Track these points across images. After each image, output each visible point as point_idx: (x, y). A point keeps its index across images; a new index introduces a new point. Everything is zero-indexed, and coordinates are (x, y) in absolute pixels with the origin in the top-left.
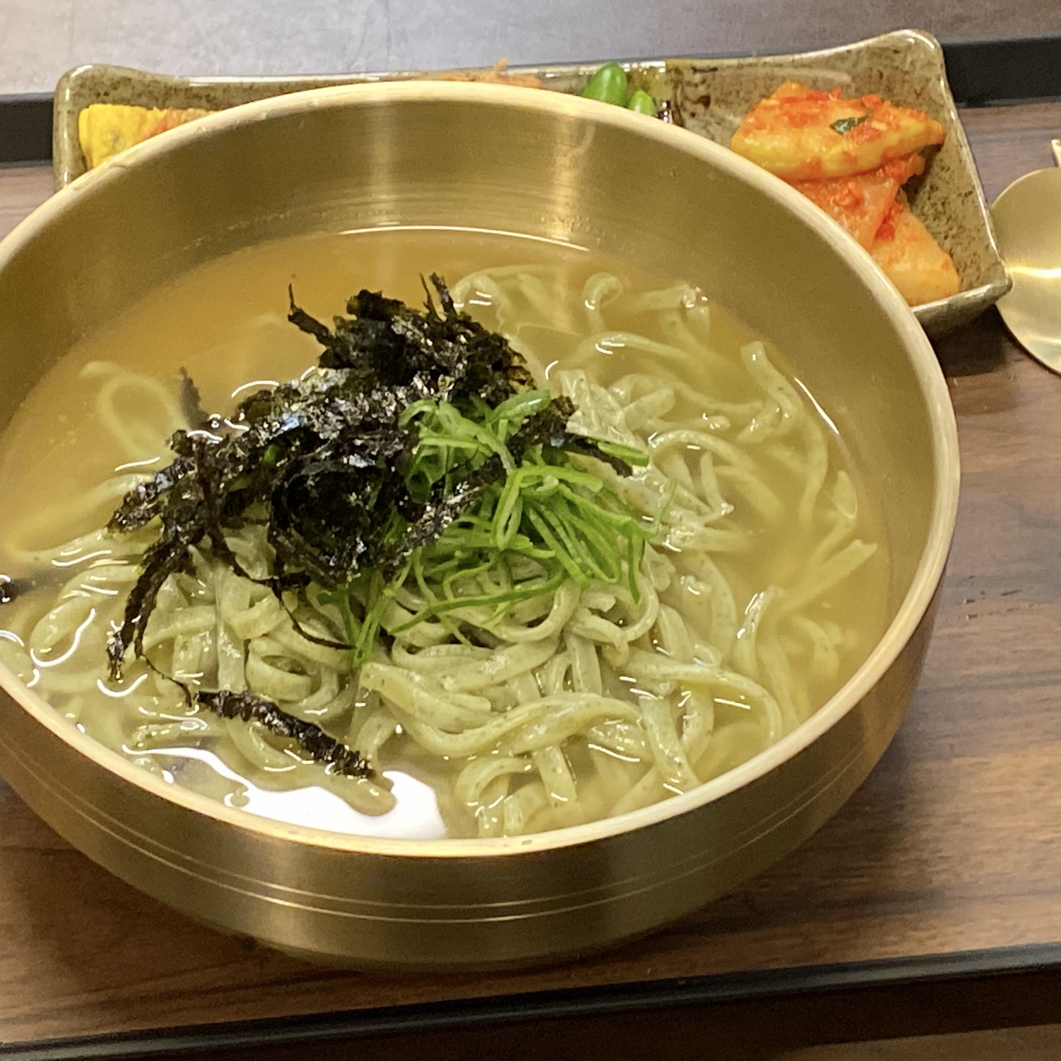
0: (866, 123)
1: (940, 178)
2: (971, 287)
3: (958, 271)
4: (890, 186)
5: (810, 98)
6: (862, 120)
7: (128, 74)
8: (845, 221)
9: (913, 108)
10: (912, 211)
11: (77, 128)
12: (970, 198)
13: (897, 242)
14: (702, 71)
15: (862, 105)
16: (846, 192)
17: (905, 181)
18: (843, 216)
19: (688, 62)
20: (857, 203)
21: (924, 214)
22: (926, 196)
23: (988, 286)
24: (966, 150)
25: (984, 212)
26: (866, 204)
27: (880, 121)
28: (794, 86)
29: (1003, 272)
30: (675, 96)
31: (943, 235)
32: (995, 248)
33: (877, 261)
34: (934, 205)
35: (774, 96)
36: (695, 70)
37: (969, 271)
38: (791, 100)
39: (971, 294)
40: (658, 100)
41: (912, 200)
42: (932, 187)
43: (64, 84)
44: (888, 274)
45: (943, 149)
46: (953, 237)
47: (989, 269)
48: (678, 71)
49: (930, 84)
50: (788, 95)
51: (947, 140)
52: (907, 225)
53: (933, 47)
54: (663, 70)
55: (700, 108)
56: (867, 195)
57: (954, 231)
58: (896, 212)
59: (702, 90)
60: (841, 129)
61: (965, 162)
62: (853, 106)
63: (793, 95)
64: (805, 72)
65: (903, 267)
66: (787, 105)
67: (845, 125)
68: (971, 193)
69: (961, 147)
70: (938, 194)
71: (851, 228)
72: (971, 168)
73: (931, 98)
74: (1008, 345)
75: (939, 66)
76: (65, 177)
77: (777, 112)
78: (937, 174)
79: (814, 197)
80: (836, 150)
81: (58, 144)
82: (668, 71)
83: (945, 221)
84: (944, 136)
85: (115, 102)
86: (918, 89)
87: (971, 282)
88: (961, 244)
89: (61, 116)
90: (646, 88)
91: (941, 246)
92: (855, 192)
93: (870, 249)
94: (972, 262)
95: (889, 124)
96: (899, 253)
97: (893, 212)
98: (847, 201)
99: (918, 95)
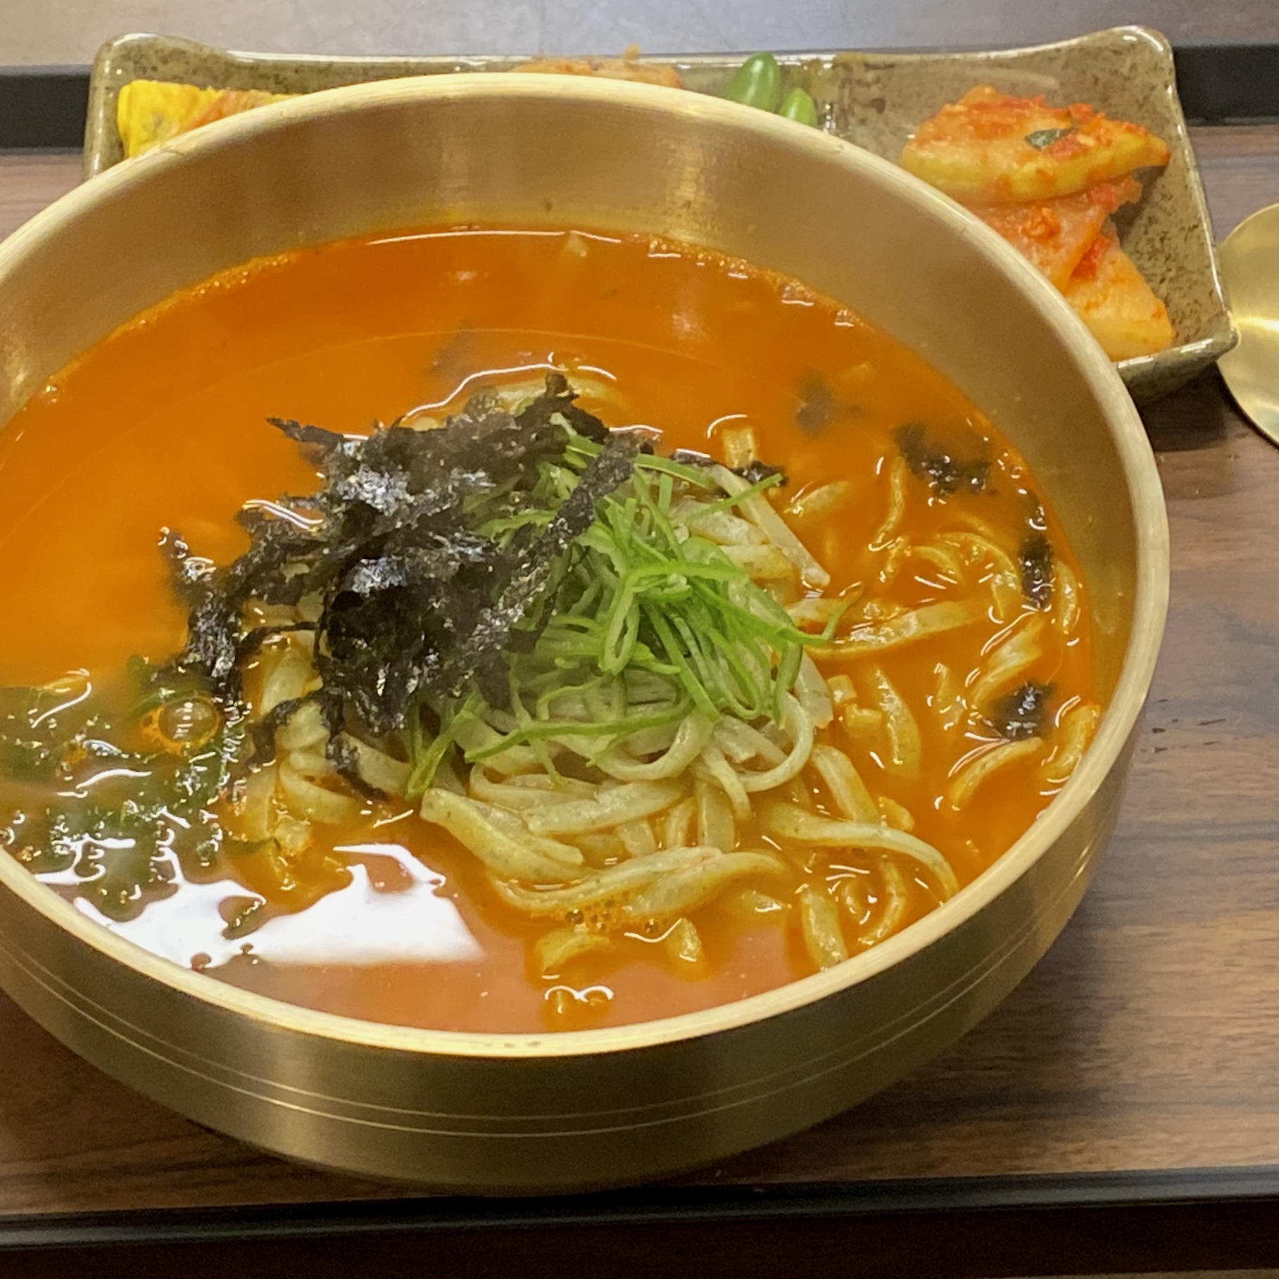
0: (1070, 136)
1: (1160, 208)
2: (1187, 341)
3: (1173, 322)
4: (1094, 213)
5: (1007, 105)
6: (1064, 133)
7: (182, 46)
8: (1035, 255)
9: (1131, 122)
10: (1122, 245)
11: (115, 110)
12: (1196, 231)
13: (1099, 284)
14: (876, 67)
15: (1068, 115)
16: (1039, 219)
17: (1115, 209)
18: (1034, 248)
19: (859, 56)
20: (1052, 233)
21: (1137, 252)
22: (1143, 229)
23: (1209, 341)
24: (1193, 175)
25: (1211, 251)
26: (1063, 235)
27: (1088, 134)
28: (988, 90)
29: (1227, 323)
30: (842, 97)
31: (1159, 278)
32: (1220, 295)
33: (1072, 306)
34: (1150, 241)
35: (962, 101)
36: (868, 66)
37: (1187, 323)
38: (981, 107)
39: (1186, 349)
40: (820, 101)
41: (1122, 236)
42: (1150, 219)
43: (104, 55)
44: (1086, 321)
45: (1166, 173)
46: (1171, 280)
47: (1210, 321)
48: (846, 66)
49: (1155, 93)
50: (978, 100)
51: (1171, 161)
52: (1112, 263)
53: (1160, 48)
54: (828, 66)
55: (872, 113)
56: (1065, 225)
57: (1173, 274)
58: (1101, 246)
59: (875, 91)
60: (1039, 141)
61: (1192, 188)
62: (1059, 117)
63: (986, 100)
64: (1002, 73)
65: (1104, 313)
66: (975, 112)
67: (1044, 137)
68: (1196, 227)
69: (1188, 170)
70: (1156, 229)
71: (1041, 263)
72: (1198, 195)
73: (1155, 111)
74: (1229, 415)
75: (1167, 71)
76: (96, 164)
77: (964, 119)
78: (1157, 203)
79: (998, 224)
80: (1030, 167)
81: (92, 125)
82: (835, 65)
83: (1164, 259)
84: (1169, 155)
85: (164, 79)
86: (1140, 98)
87: (1188, 336)
88: (1180, 289)
89: (97, 93)
90: (806, 86)
91: (1154, 291)
92: (1050, 220)
93: (1065, 291)
94: (1191, 311)
95: (1098, 138)
96: (1101, 297)
97: (1097, 247)
98: (1039, 231)
99: (1141, 106)
